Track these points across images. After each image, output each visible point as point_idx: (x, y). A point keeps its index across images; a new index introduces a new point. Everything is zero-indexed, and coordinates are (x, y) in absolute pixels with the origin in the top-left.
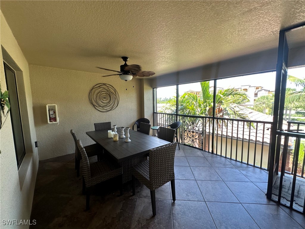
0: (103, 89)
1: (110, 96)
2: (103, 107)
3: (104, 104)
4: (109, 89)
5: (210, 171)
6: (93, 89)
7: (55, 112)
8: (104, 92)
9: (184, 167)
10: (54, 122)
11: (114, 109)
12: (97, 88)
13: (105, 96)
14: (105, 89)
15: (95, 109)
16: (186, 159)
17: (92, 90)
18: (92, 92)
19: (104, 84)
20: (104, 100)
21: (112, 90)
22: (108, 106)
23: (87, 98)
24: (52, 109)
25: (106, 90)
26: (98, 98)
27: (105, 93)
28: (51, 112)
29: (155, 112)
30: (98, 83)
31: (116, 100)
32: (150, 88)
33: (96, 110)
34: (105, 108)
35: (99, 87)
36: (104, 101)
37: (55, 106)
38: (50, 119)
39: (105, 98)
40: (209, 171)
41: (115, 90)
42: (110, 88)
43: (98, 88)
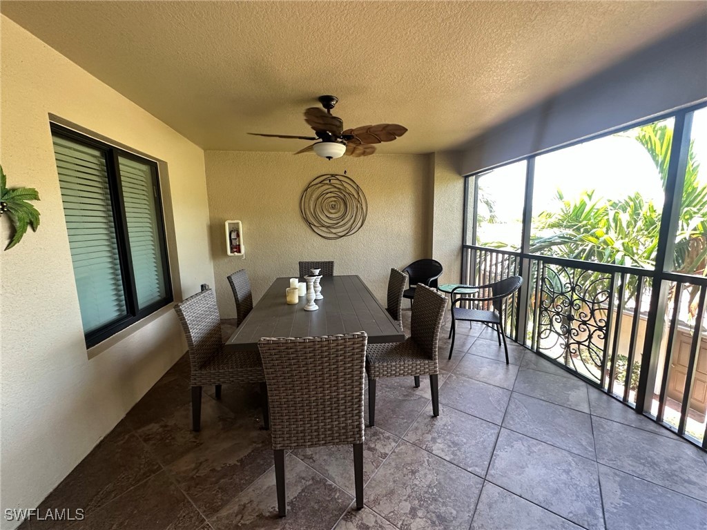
0: (330, 187)
1: (345, 204)
2: (329, 227)
3: (332, 222)
4: (343, 185)
5: (574, 473)
6: (308, 187)
7: (238, 235)
8: (333, 195)
9: (478, 421)
10: (236, 253)
11: (353, 232)
12: (318, 186)
13: (333, 203)
14: (335, 187)
15: (312, 232)
16: (506, 399)
17: (306, 190)
18: (308, 194)
19: (332, 176)
20: (333, 211)
21: (351, 189)
22: (341, 226)
23: (297, 208)
24: (235, 230)
25: (337, 190)
26: (319, 208)
27: (334, 197)
28: (234, 236)
29: (469, 243)
30: (320, 174)
31: (360, 211)
32: (456, 176)
33: (314, 234)
34: (334, 231)
35: (320, 183)
36: (332, 213)
37: (238, 223)
38: (231, 249)
39: (333, 207)
40: (568, 472)
41: (358, 189)
42: (345, 185)
43: (320, 185)
